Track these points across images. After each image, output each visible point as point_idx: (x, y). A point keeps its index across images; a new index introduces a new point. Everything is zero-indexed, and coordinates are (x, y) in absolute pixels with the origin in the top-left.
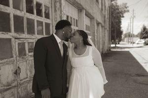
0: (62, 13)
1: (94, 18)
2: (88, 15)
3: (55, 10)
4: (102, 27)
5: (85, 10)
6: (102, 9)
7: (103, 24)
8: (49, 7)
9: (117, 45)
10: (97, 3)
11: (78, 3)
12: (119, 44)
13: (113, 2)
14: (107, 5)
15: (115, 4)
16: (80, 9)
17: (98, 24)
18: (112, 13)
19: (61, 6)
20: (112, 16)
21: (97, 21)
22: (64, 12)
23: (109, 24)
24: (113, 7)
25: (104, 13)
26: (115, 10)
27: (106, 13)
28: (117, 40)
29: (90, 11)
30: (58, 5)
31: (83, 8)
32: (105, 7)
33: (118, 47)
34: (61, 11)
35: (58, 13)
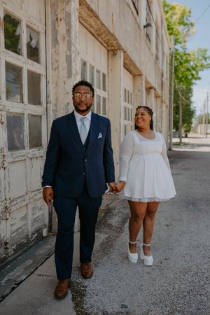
0: (73, 48)
1: (140, 75)
2: (130, 67)
3: (55, 41)
4: (157, 97)
5: (124, 52)
6: (157, 58)
7: (159, 91)
8: (38, 33)
9: (184, 140)
10: (148, 42)
11: (109, 32)
12: (186, 136)
13: (178, 46)
14: (167, 52)
15: (181, 50)
16: (112, 48)
17: (149, 89)
18: (176, 70)
19: (69, 31)
20: (177, 77)
21: (147, 82)
22: (77, 46)
23: (170, 93)
24: (178, 57)
25: (161, 67)
26: (181, 63)
27: (166, 69)
28: (183, 130)
29: (135, 57)
30: (62, 27)
31: (120, 48)
32: (163, 53)
33: (186, 144)
34: (70, 45)
35: (62, 47)
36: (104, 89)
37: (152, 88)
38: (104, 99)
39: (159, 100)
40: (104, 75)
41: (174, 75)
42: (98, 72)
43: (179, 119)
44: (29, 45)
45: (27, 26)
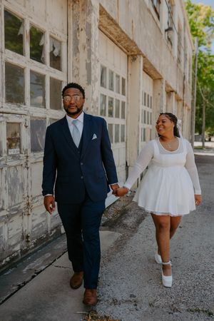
0: (93, 57)
1: (161, 79)
2: (149, 70)
3: (76, 50)
4: (178, 100)
5: (144, 57)
6: (179, 61)
7: (180, 94)
8: (60, 42)
9: (207, 144)
10: (169, 45)
11: (129, 38)
12: (210, 140)
13: (202, 48)
14: (190, 54)
15: (205, 52)
16: (132, 54)
17: (170, 92)
18: (200, 72)
19: (89, 40)
20: (200, 79)
21: (167, 85)
22: (97, 54)
23: (193, 94)
24: (202, 58)
25: (182, 69)
26: (205, 65)
27: (188, 71)
28: (206, 134)
29: (154, 61)
30: (83, 37)
31: (140, 53)
32: (186, 55)
33: (208, 149)
34: (90, 53)
35: (83, 55)
36: (124, 94)
37: (172, 91)
38: (123, 103)
39: (181, 103)
40: (123, 80)
41: (196, 78)
42: (118, 76)
43: (202, 122)
44: (52, 54)
45: (51, 37)
